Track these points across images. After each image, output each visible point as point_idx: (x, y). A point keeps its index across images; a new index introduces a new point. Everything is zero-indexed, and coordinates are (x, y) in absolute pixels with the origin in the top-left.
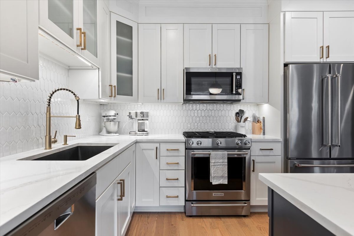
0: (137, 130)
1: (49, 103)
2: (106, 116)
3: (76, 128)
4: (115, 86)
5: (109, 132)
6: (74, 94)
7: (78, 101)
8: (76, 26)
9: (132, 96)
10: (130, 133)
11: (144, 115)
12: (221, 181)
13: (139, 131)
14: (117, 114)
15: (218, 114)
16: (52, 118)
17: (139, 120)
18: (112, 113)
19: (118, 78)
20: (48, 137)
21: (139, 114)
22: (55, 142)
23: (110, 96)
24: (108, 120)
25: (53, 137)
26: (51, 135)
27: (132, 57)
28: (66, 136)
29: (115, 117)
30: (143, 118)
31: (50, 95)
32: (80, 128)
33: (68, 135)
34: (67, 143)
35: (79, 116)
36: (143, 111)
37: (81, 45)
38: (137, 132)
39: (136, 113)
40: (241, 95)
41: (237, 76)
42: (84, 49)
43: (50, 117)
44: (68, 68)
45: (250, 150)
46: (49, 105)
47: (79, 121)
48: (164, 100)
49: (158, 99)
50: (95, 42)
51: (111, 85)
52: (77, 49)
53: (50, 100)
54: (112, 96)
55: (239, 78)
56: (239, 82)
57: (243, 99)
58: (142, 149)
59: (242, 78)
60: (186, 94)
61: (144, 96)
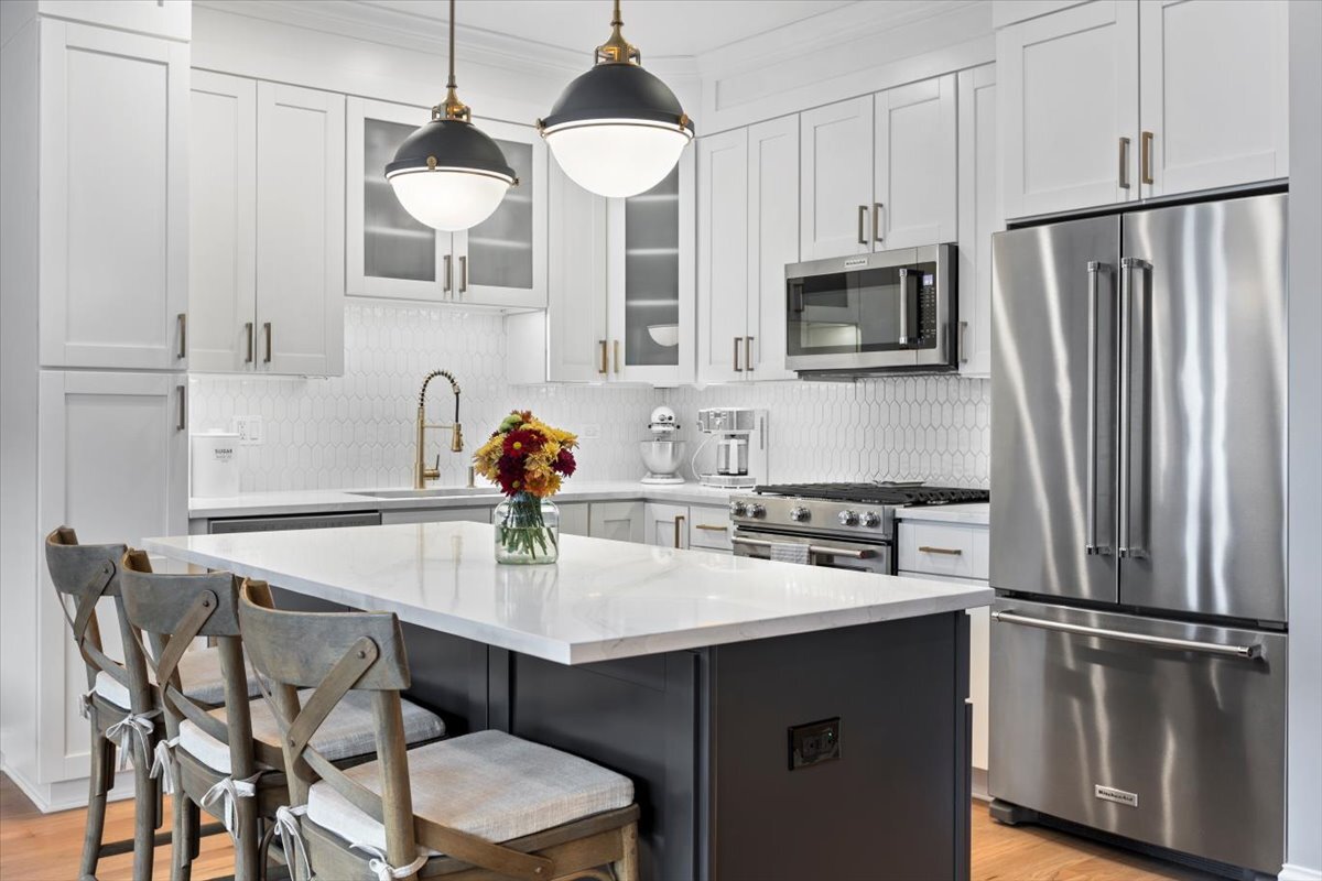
1: (422, 401)
3: (453, 450)
4: (616, 343)
7: (457, 394)
8: (441, 253)
9: (678, 364)
19: (630, 313)
20: (418, 465)
22: (436, 476)
23: (600, 372)
26: (426, 460)
27: (676, 244)
29: (666, 429)
32: (460, 450)
35: (459, 427)
37: (449, 287)
40: (935, 347)
41: (926, 277)
42: (463, 289)
43: (422, 428)
44: (501, 314)
45: (890, 548)
46: (422, 405)
47: (459, 435)
48: (755, 372)
49: (737, 369)
50: (529, 252)
51: (603, 339)
52: (445, 297)
53: (423, 395)
54: (604, 370)
55: (931, 283)
56: (930, 299)
57: (965, 361)
58: (657, 521)
59: (937, 282)
60: (789, 352)
61: (710, 363)
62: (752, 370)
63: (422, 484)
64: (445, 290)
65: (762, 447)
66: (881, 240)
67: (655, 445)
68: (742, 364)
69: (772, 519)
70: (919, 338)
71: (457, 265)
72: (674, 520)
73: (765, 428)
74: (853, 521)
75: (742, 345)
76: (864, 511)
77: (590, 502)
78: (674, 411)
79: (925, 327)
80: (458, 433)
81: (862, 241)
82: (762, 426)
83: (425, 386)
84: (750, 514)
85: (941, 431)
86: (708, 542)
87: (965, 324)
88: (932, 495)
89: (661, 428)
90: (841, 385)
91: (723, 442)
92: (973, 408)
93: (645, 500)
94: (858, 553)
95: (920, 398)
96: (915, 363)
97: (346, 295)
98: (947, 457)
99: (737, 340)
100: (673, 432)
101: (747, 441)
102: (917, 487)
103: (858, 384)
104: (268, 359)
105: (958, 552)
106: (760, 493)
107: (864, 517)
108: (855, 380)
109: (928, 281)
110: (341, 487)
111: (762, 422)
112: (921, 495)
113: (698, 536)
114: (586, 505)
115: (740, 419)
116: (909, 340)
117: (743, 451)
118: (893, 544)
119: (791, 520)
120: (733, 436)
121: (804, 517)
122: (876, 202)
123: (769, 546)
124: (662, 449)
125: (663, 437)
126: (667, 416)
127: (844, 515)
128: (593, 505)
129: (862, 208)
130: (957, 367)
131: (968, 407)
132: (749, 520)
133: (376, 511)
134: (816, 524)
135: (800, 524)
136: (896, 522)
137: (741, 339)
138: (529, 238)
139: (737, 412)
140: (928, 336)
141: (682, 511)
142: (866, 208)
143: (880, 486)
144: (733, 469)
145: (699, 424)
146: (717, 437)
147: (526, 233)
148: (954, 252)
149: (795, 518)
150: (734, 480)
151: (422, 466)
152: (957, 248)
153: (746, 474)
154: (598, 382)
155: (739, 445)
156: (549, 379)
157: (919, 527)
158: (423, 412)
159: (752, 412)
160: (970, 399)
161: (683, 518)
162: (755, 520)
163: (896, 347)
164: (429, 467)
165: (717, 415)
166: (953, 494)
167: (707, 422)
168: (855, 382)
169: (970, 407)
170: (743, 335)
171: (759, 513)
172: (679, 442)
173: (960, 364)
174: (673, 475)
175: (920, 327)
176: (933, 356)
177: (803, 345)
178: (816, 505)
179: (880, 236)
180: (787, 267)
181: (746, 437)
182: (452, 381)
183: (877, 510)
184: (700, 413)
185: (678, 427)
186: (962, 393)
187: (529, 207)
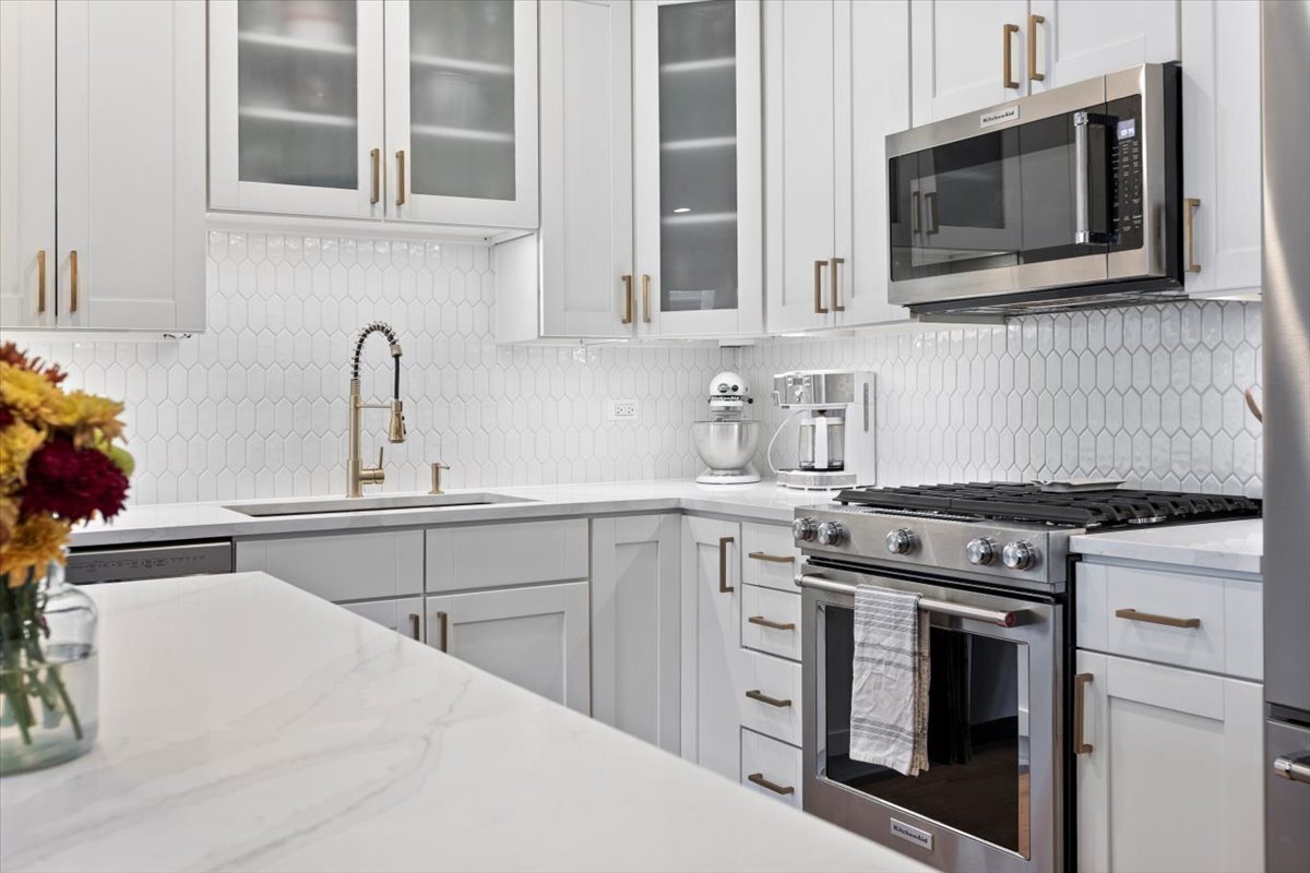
1: (356, 366)
4: (647, 279)
7: (397, 357)
9: (736, 307)
12: (887, 752)
22: (378, 478)
23: (624, 322)
26: (362, 456)
28: (436, 467)
29: (728, 403)
31: (357, 348)
32: (401, 441)
33: (443, 465)
35: (399, 407)
37: (377, 197)
40: (1139, 245)
41: (1121, 124)
42: (401, 201)
43: (357, 408)
44: (486, 243)
45: (1060, 607)
46: (356, 374)
47: (399, 417)
48: (845, 312)
49: (819, 310)
50: (511, 148)
51: (628, 272)
52: (372, 214)
53: (357, 360)
54: (629, 319)
55: (1132, 131)
56: (1130, 163)
57: (1197, 269)
58: (698, 544)
59: (1144, 135)
60: (894, 276)
61: (784, 303)
62: (842, 309)
63: (356, 490)
64: (373, 203)
65: (866, 429)
66: (1041, 78)
67: (713, 428)
68: (826, 302)
69: (859, 549)
70: (1110, 233)
71: (392, 164)
72: (718, 544)
73: (871, 400)
74: (992, 557)
75: (826, 272)
76: (1014, 541)
77: (591, 517)
78: (742, 377)
79: (1120, 211)
80: (398, 415)
81: (1011, 85)
82: (866, 396)
83: (359, 347)
84: (822, 539)
85: (1150, 396)
86: (767, 579)
87: (1196, 204)
88: (1136, 508)
89: (723, 403)
90: (985, 329)
91: (806, 421)
92: (1208, 355)
93: (682, 511)
94: (1002, 616)
95: (1113, 345)
96: (1103, 278)
97: (208, 209)
98: (1160, 439)
99: (819, 264)
100: (738, 409)
101: (844, 419)
102: (1111, 491)
103: (1011, 327)
104: (74, 307)
105: (1195, 624)
106: (845, 503)
107: (1011, 552)
108: (1005, 318)
109: (1125, 130)
110: (217, 499)
111: (866, 390)
112: (1118, 509)
113: (754, 570)
114: (586, 520)
115: (831, 387)
116: (1094, 237)
117: (836, 435)
118: (1066, 600)
119: (889, 553)
120: (822, 412)
121: (910, 546)
122: (1034, 12)
123: (852, 594)
124: (724, 434)
125: (726, 416)
126: (731, 385)
127: (977, 548)
128: (596, 521)
129: (1011, 29)
130: (1181, 281)
131: (1197, 355)
132: (823, 548)
133: (228, 539)
134: (930, 559)
135: (904, 558)
136: (1073, 560)
137: (825, 263)
138: (509, 126)
139: (826, 376)
140: (1127, 228)
141: (730, 530)
142: (1015, 29)
143: (1044, 489)
144: (822, 463)
145: (774, 396)
146: (800, 413)
147: (505, 120)
148: (1172, 78)
149: (892, 547)
150: (821, 478)
151: (356, 465)
152: (1179, 72)
153: (841, 468)
154: (622, 337)
155: (829, 426)
156: (542, 334)
157: (1115, 572)
158: (357, 386)
159: (849, 376)
160: (1201, 342)
161: (731, 540)
162: (833, 549)
163: (1073, 251)
164: (369, 464)
165: (797, 381)
166: (1176, 505)
167: (786, 390)
168: (1005, 323)
169: (1201, 356)
170: (827, 257)
171: (838, 537)
172: (747, 423)
173: (1187, 275)
174: (741, 470)
175: (1112, 212)
176: (1135, 262)
177: (916, 262)
178: (929, 528)
179: (1040, 70)
180: (891, 140)
181: (841, 413)
182: (391, 338)
183: (1035, 537)
184: (776, 380)
185: (750, 401)
186: (1185, 331)
187: (509, 82)
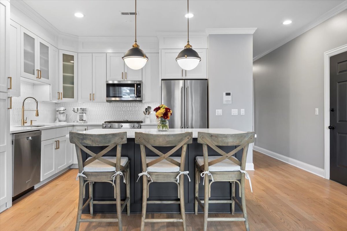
0: (79, 120)
1: (23, 104)
2: (59, 111)
3: (36, 116)
4: (61, 93)
5: (60, 121)
6: (35, 100)
7: (37, 103)
8: (36, 69)
9: (74, 98)
10: (74, 122)
11: (83, 110)
13: (80, 120)
14: (66, 109)
15: (127, 109)
16: (24, 111)
17: (80, 113)
18: (62, 109)
19: (64, 87)
20: (23, 120)
21: (79, 109)
22: (26, 122)
23: (58, 99)
24: (60, 113)
25: (25, 120)
26: (24, 119)
27: (73, 74)
28: (32, 121)
29: (64, 112)
30: (82, 112)
31: (24, 100)
32: (38, 116)
33: (32, 120)
34: (32, 124)
35: (38, 110)
36: (82, 108)
37: (38, 77)
38: (79, 121)
39: (78, 109)
40: (140, 97)
42: (40, 78)
47: (38, 112)
48: (94, 100)
49: (90, 100)
50: (48, 71)
51: (59, 92)
52: (36, 79)
55: (140, 87)
57: (144, 100)
58: (77, 130)
60: (107, 97)
61: (82, 98)
66: (126, 79)
81: (122, 78)
87: (144, 94)
93: (74, 126)
97: (21, 76)
99: (91, 94)
122: (125, 72)
130: (142, 101)
138: (48, 68)
139: (85, 108)
140: (139, 95)
142: (123, 73)
156: (51, 100)
158: (24, 107)
161: (86, 129)
177: (110, 96)
180: (107, 81)
181: (85, 113)
